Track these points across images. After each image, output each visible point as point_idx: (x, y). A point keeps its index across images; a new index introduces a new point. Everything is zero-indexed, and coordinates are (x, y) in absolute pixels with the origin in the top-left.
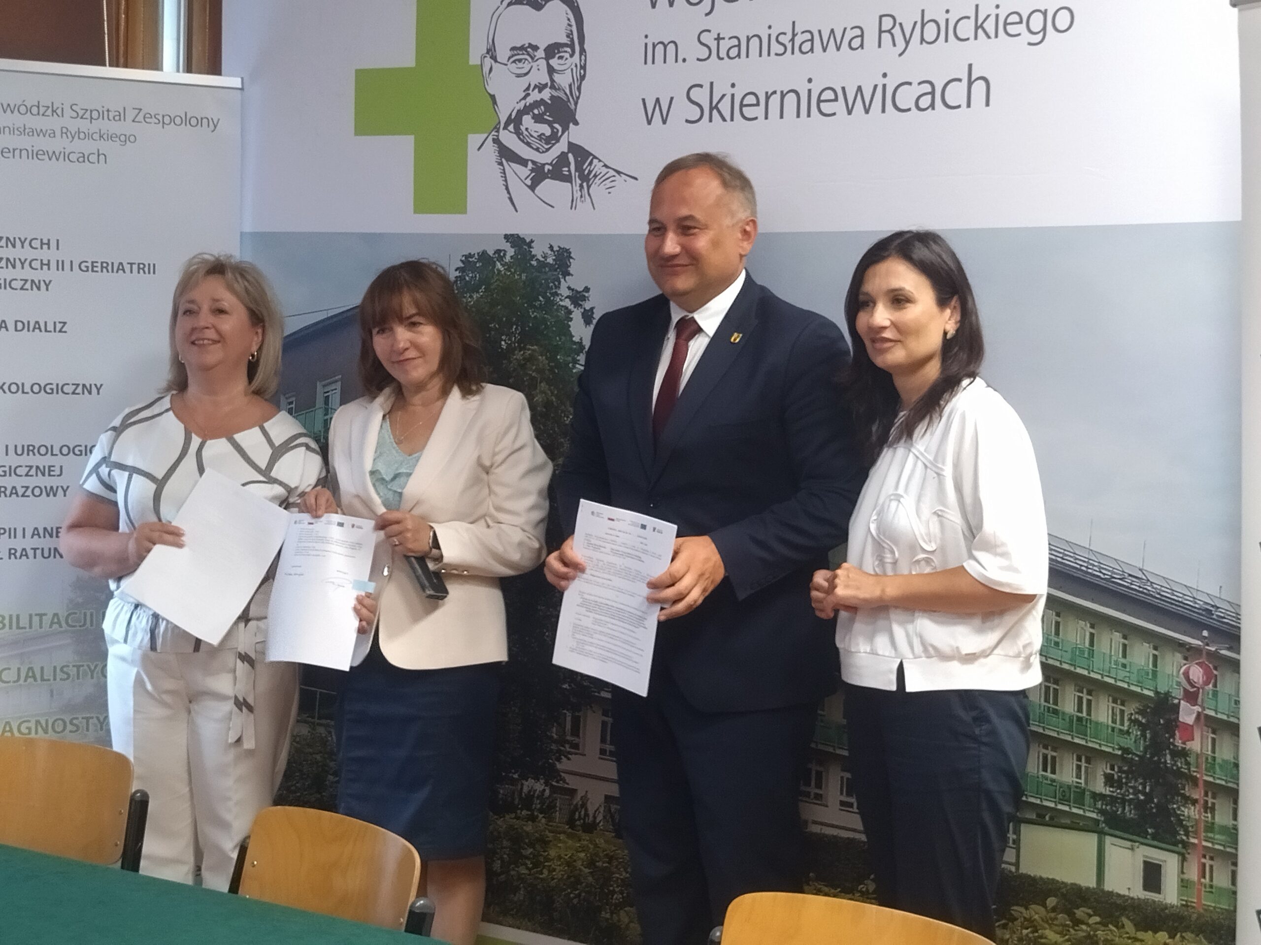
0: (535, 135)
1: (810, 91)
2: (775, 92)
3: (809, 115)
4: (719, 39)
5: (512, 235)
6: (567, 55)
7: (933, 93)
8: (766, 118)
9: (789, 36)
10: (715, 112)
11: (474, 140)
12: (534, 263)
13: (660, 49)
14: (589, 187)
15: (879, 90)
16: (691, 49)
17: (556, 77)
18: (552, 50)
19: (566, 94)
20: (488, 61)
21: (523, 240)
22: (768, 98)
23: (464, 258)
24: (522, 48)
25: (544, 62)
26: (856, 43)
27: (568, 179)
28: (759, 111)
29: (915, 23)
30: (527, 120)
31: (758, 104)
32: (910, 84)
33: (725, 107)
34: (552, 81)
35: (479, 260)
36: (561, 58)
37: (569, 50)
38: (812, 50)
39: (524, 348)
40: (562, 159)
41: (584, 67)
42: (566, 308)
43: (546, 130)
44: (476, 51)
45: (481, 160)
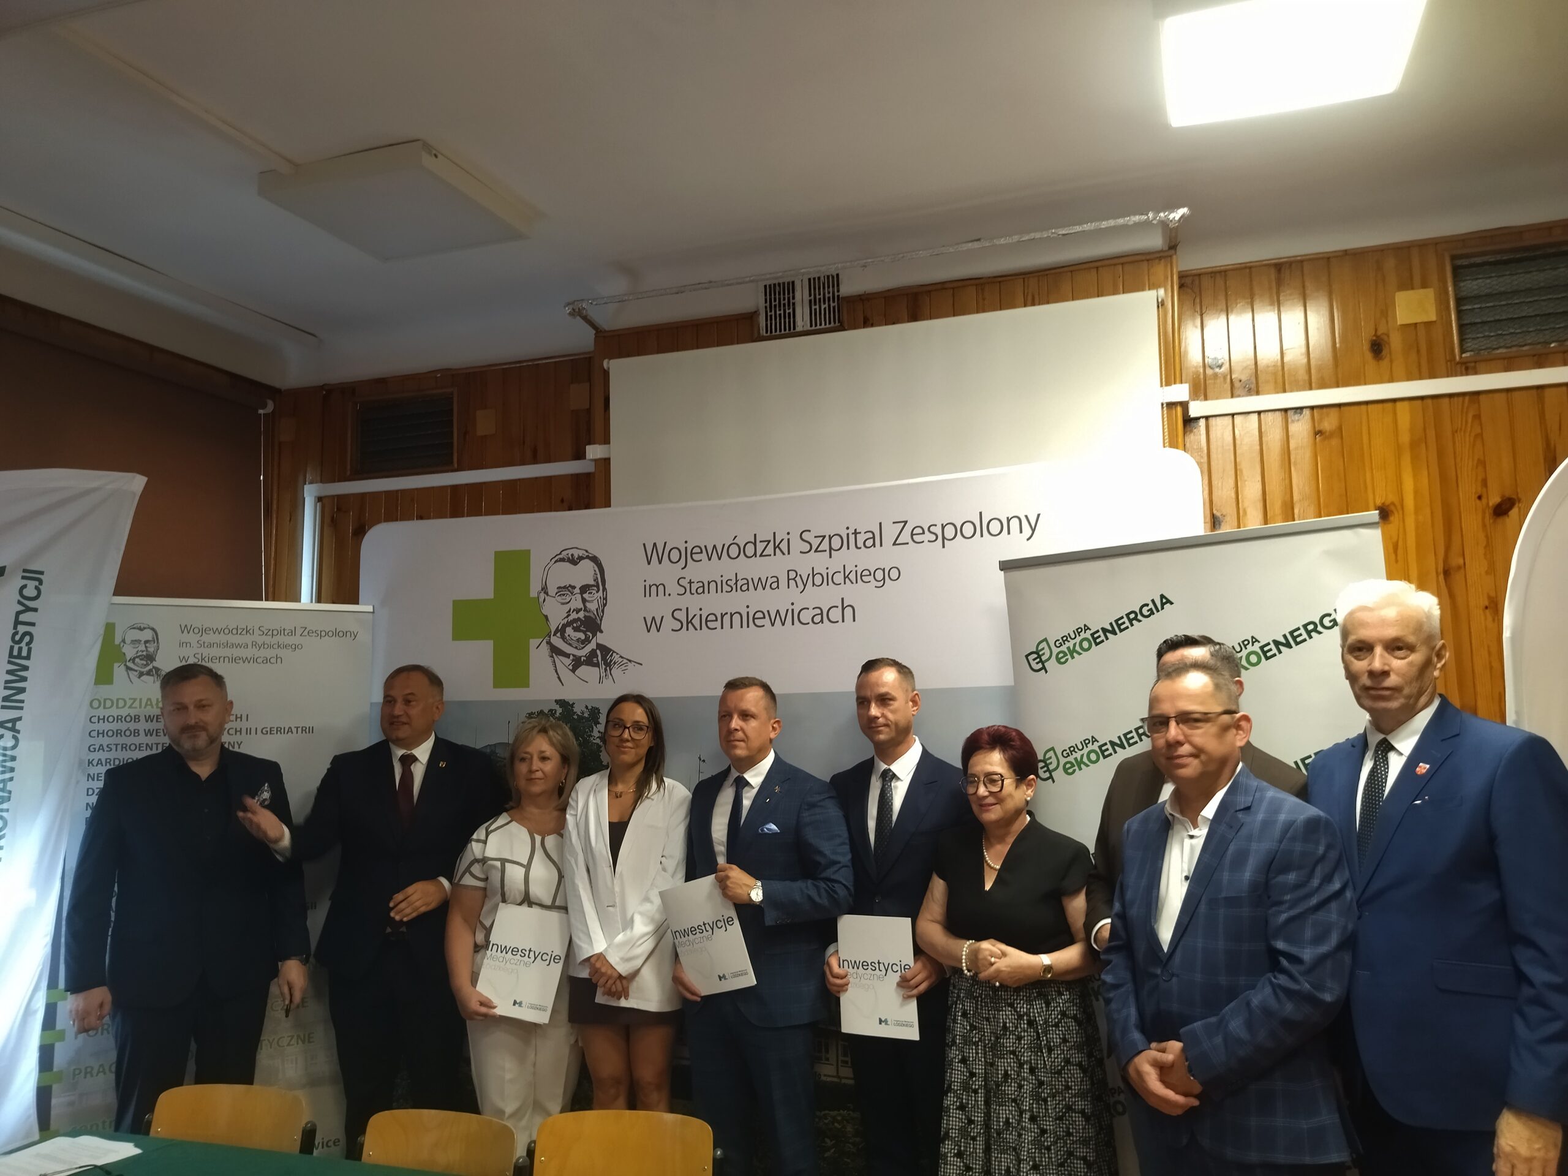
0: (575, 639)
1: (748, 613)
2: (727, 613)
3: (748, 627)
4: (690, 582)
5: (560, 700)
6: (594, 592)
7: (822, 614)
8: (722, 628)
9: (734, 581)
10: (690, 624)
12: (577, 717)
13: (654, 588)
14: (610, 670)
15: (790, 612)
16: (673, 588)
17: (588, 604)
18: (585, 589)
19: (594, 614)
20: (542, 595)
21: (568, 703)
22: (722, 616)
24: (565, 587)
25: (580, 596)
26: (775, 585)
27: (597, 665)
28: (718, 624)
29: (809, 575)
30: (570, 630)
31: (716, 620)
32: (808, 608)
33: (696, 622)
34: (585, 607)
36: (590, 593)
37: (595, 588)
38: (748, 589)
40: (593, 654)
41: (605, 599)
43: (583, 636)
44: (535, 589)
45: (539, 656)
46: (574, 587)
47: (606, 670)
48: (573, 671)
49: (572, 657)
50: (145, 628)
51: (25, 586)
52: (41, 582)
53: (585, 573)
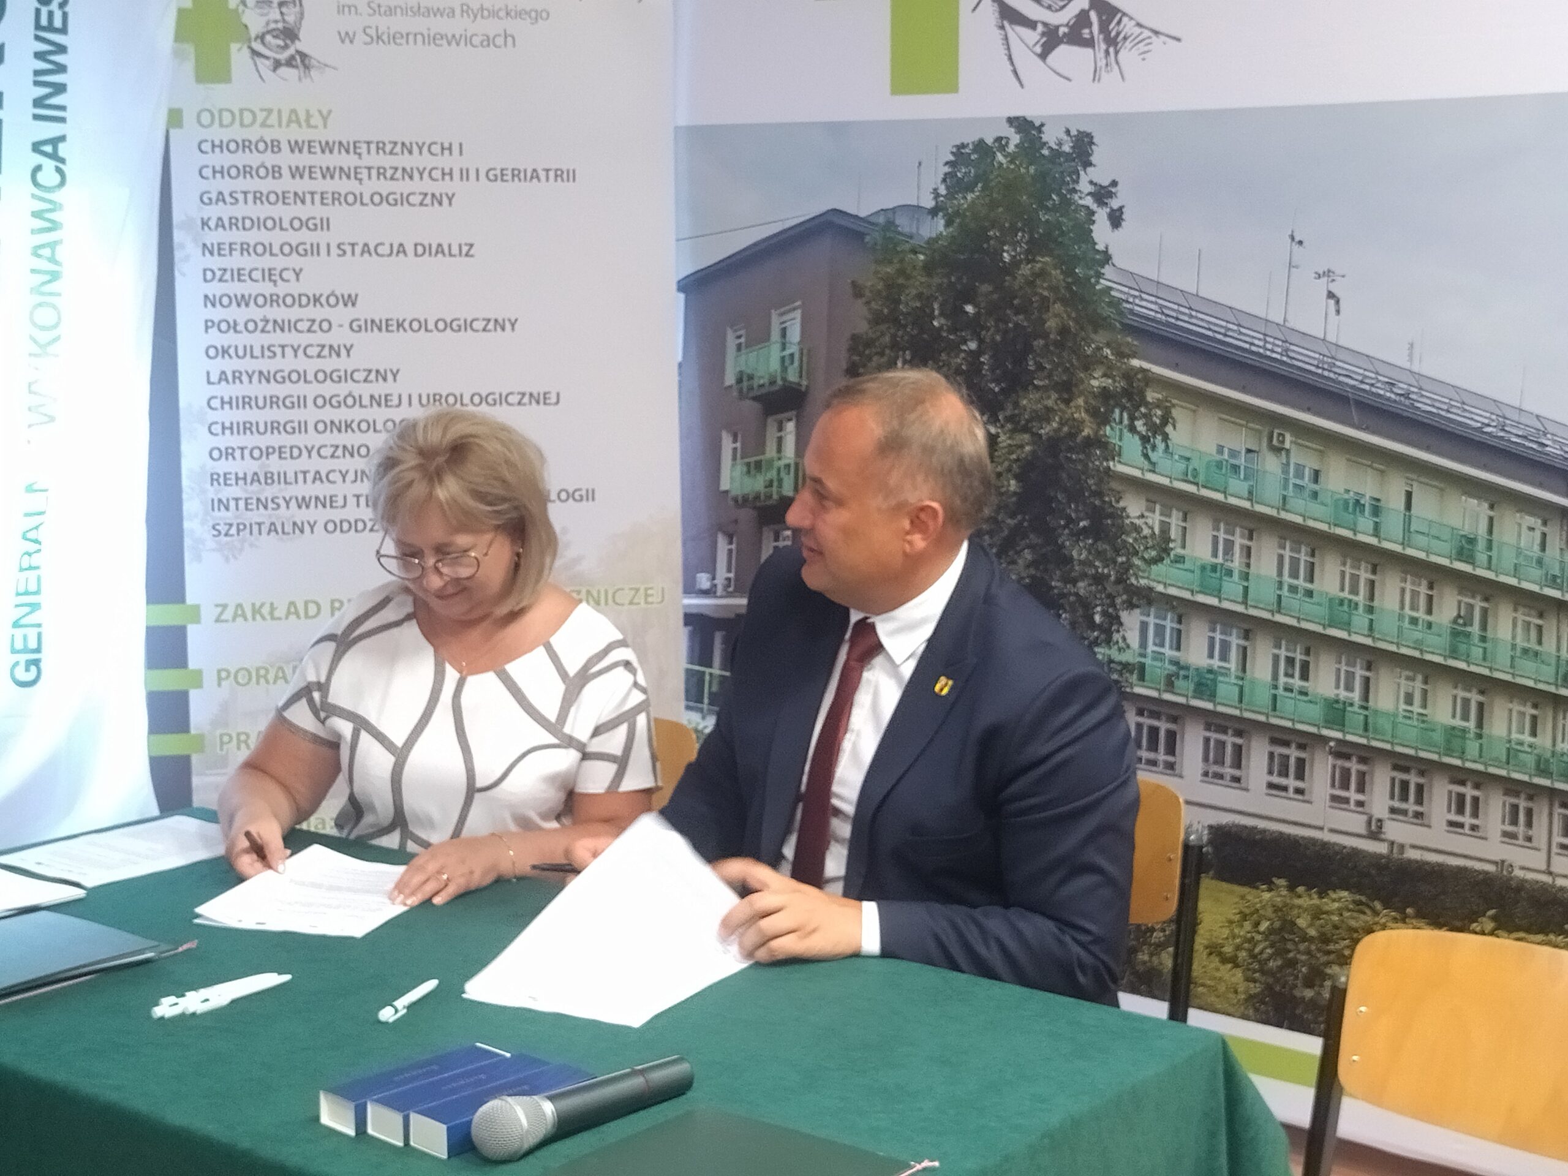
5: (1017, 118)
12: (1045, 152)
14: (1117, 53)
21: (1031, 123)
23: (954, 150)
27: (1089, 43)
35: (975, 151)
39: (1034, 261)
40: (1082, 18)
42: (1088, 207)
45: (976, 27)
47: (1107, 52)
48: (1043, 56)
49: (1040, 28)
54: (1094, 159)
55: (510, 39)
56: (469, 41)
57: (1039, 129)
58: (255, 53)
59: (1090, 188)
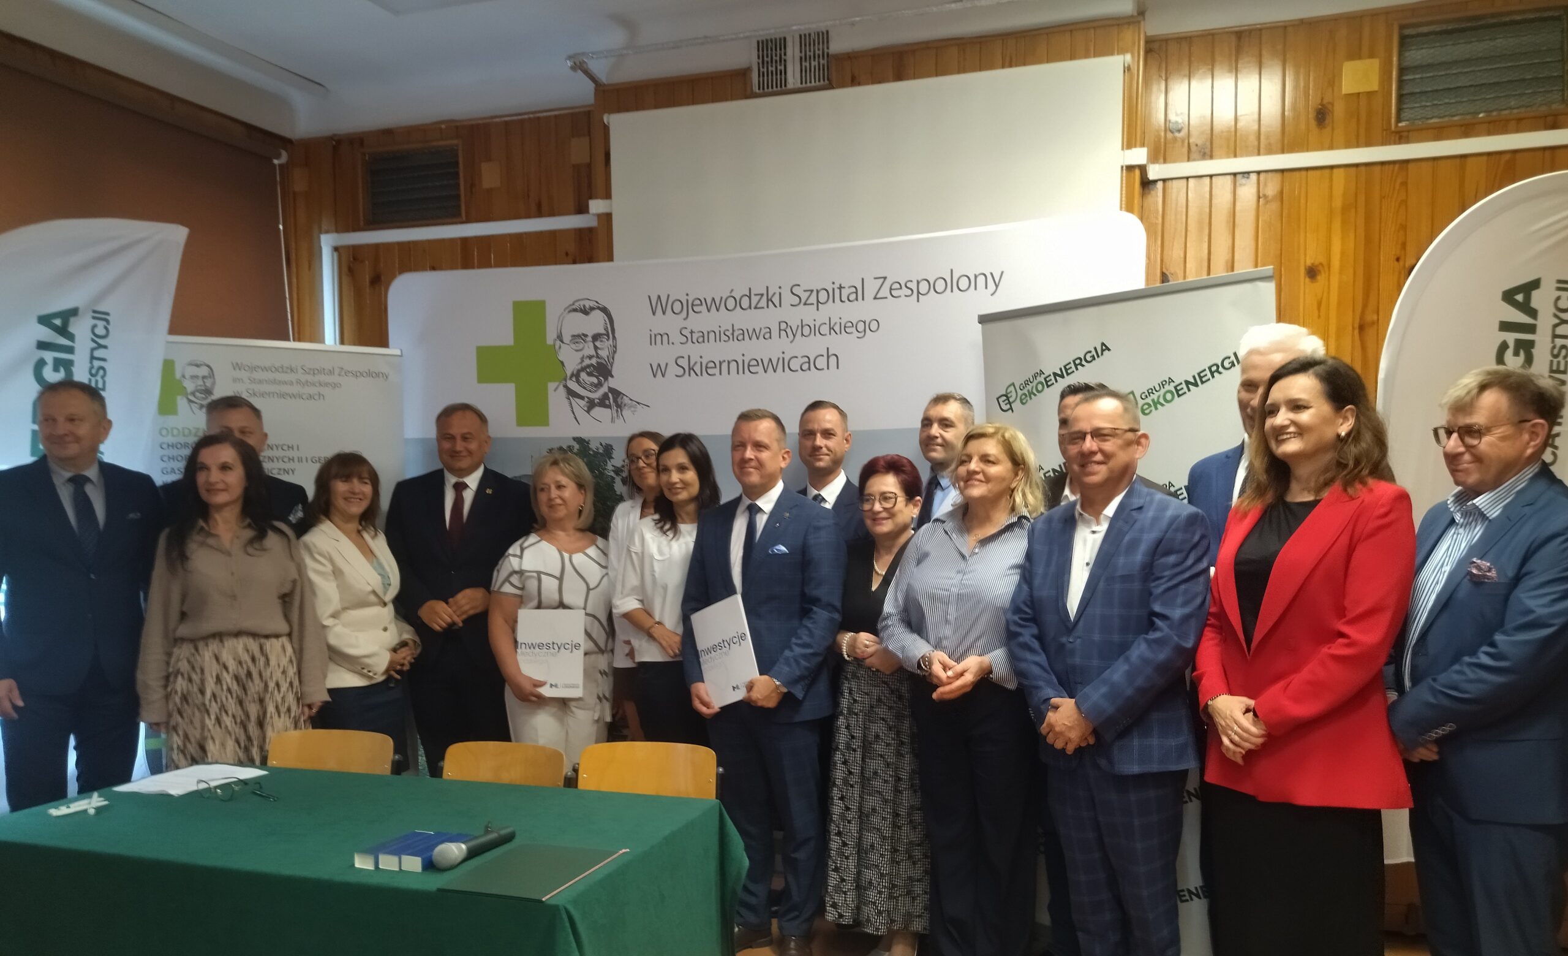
0: (588, 383)
1: (743, 361)
2: (724, 361)
3: (744, 373)
4: (692, 332)
5: (577, 438)
6: (605, 340)
7: (809, 362)
8: (721, 374)
9: (731, 331)
10: (691, 371)
11: (552, 386)
12: (591, 452)
13: (659, 337)
14: (621, 411)
15: (781, 360)
16: (676, 337)
17: (600, 352)
18: (596, 337)
19: (605, 361)
20: (558, 342)
21: (584, 440)
22: (721, 364)
24: (579, 336)
25: (592, 343)
26: (767, 336)
27: (609, 407)
28: (717, 371)
29: (798, 326)
30: (583, 375)
31: (715, 367)
32: (797, 357)
33: (697, 368)
34: (597, 353)
36: (601, 341)
37: (606, 337)
38: (743, 339)
40: (605, 396)
41: (615, 347)
43: (595, 380)
44: (551, 337)
45: (556, 397)
46: (586, 336)
47: (617, 411)
48: (588, 412)
49: (586, 399)
50: (201, 365)
51: (94, 326)
52: (107, 321)
53: (595, 323)
54: (613, 456)
55: (322, 397)
56: (300, 396)
57: (588, 443)
58: (190, 401)
59: (613, 468)
